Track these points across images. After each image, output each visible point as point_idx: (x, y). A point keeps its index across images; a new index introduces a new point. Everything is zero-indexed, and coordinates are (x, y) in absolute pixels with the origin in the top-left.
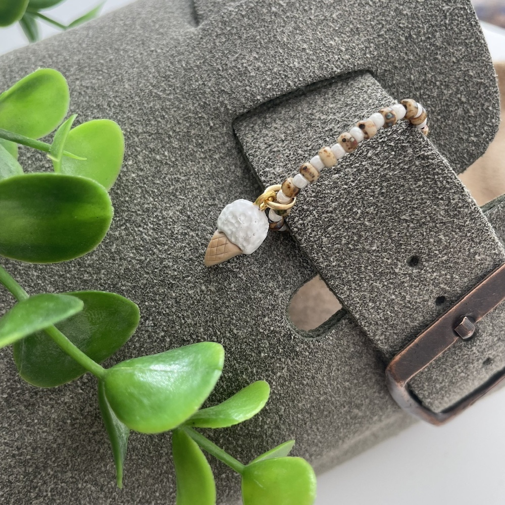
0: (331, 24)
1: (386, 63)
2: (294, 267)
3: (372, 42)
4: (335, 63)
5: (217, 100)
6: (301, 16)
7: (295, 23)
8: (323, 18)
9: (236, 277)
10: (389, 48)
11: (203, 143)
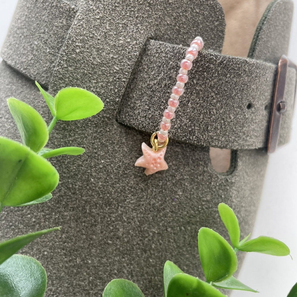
0: (111, 33)
1: (152, 27)
2: (200, 152)
3: (137, 24)
4: (132, 51)
5: (99, 118)
6: (93, 42)
7: (94, 48)
8: (104, 33)
9: (184, 180)
10: (147, 19)
11: (112, 141)
